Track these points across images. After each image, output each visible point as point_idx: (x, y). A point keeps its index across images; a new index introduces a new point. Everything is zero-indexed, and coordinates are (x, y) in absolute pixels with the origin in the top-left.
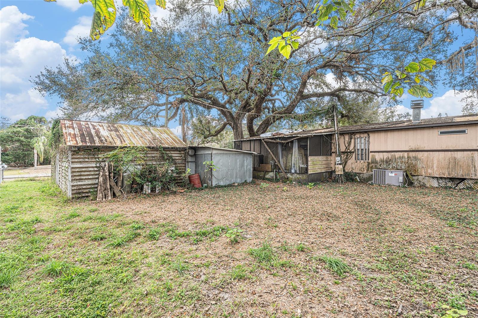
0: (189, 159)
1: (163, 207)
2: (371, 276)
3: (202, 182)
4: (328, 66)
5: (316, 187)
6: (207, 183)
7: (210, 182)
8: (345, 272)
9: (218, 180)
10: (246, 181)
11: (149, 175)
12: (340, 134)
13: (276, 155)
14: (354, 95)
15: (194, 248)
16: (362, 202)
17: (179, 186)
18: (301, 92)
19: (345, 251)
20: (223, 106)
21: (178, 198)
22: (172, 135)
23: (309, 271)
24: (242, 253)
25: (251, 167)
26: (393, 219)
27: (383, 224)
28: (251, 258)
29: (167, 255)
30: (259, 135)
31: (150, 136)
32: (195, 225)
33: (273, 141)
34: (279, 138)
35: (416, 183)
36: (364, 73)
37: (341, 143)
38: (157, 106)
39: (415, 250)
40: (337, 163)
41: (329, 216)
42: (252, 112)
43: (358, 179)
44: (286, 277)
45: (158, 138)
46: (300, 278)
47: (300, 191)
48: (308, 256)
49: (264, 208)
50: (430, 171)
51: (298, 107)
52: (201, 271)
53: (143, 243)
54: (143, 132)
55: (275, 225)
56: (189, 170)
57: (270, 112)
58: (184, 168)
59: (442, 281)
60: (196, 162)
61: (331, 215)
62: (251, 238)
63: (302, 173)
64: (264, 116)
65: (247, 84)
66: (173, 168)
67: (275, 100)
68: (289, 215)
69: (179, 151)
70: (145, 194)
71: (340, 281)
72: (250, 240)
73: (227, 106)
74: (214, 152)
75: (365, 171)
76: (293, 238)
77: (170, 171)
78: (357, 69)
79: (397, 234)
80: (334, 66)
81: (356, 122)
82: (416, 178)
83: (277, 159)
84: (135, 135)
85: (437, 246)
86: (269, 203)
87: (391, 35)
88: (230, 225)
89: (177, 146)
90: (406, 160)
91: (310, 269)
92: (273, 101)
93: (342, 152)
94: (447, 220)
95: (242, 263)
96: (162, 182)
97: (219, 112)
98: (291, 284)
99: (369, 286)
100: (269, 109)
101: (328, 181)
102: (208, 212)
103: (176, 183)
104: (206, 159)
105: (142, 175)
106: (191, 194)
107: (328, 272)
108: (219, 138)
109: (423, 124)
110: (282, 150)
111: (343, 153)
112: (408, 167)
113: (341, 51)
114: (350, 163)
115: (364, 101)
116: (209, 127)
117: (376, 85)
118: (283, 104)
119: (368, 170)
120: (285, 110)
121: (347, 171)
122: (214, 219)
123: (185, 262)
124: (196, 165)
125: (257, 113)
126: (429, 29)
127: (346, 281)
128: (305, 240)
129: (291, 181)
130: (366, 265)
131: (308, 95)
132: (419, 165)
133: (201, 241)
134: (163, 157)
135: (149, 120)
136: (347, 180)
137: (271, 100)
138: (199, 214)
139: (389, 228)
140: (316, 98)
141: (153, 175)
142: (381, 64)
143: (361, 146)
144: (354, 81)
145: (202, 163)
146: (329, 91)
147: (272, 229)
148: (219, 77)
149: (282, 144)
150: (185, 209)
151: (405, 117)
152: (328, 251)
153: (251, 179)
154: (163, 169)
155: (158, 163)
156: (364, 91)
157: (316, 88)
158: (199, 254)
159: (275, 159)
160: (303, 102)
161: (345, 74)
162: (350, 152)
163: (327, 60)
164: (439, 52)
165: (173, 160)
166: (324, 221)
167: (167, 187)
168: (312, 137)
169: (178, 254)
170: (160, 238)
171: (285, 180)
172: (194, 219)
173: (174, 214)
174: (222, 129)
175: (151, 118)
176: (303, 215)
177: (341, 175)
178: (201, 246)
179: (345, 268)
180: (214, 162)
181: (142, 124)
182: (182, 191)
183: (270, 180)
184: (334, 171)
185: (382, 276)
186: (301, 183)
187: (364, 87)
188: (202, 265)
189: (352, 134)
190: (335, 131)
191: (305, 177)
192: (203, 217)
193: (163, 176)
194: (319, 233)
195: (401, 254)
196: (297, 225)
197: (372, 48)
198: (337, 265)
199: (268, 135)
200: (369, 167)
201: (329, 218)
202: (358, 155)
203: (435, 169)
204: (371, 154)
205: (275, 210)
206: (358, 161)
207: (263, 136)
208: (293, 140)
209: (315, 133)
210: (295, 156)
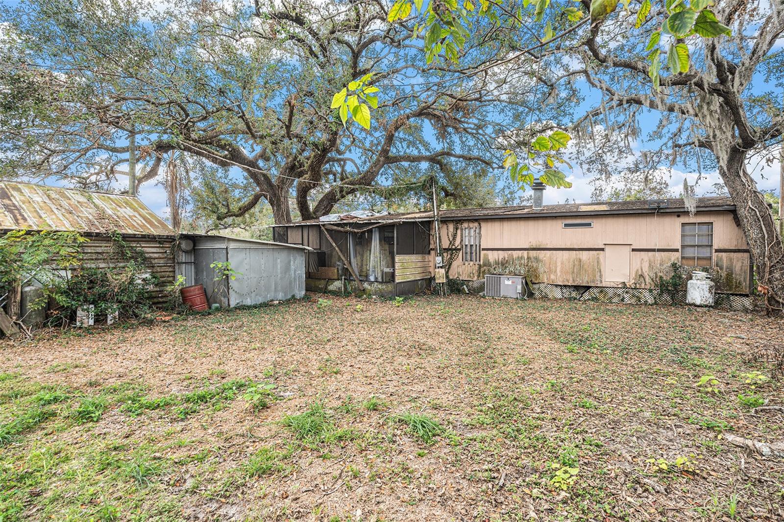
0: (183, 258)
1: (119, 352)
2: (470, 436)
3: (209, 299)
4: (425, 114)
5: (406, 303)
6: (220, 303)
7: (224, 300)
8: (434, 435)
9: (241, 295)
10: (293, 296)
11: (89, 288)
12: (441, 221)
13: (346, 252)
14: (462, 164)
15: (179, 429)
16: (469, 324)
17: (160, 308)
18: (385, 152)
19: (438, 402)
20: (253, 164)
21: (157, 333)
22: (144, 212)
23: (382, 442)
24: (273, 426)
25: (302, 272)
26: (505, 346)
27: (492, 355)
28: (286, 433)
29: (115, 449)
30: (317, 218)
31: (91, 211)
32: (185, 383)
33: (340, 228)
34: (350, 224)
35: (537, 293)
36: (474, 131)
37: (443, 236)
38: (111, 151)
39: (528, 389)
40: (437, 265)
41: (420, 349)
42: (305, 179)
43: (466, 290)
44: (344, 457)
45: (110, 215)
46: (366, 456)
47: (383, 310)
48: (383, 416)
49: (320, 342)
50: (552, 277)
51: (382, 175)
52: (187, 471)
53: (62, 430)
54: (73, 202)
55: (335, 370)
56: (180, 279)
57: (338, 180)
58: (171, 274)
59: (555, 429)
60: (196, 264)
61: (424, 347)
62: (292, 397)
63: (386, 282)
64: (327, 186)
65: (288, 127)
66: (148, 276)
67: (345, 160)
68: (360, 351)
69: (160, 243)
70: (80, 328)
71: (426, 451)
72: (289, 400)
73: (261, 163)
74: (232, 245)
75: (476, 278)
76: (362, 389)
77: (139, 281)
78: (466, 125)
79: (508, 369)
80: (434, 116)
81: (465, 205)
82: (536, 286)
83: (347, 260)
84: (53, 207)
85: (553, 381)
86: (331, 332)
87: (508, 80)
88: (256, 376)
89: (154, 232)
90: (526, 261)
91: (383, 438)
92: (342, 162)
93: (444, 249)
94: (568, 343)
95: (268, 446)
96: (120, 302)
97: (246, 174)
98: (350, 470)
99: (465, 452)
100: (335, 175)
101: (425, 294)
102: (215, 356)
103: (154, 303)
104: (216, 257)
105: (72, 290)
106: (184, 323)
107: (410, 440)
108: (248, 220)
109: (545, 211)
110: (355, 245)
111: (447, 250)
112: (528, 271)
113: (443, 94)
114: (456, 266)
115: (475, 174)
116: (226, 200)
117: (490, 152)
118: (358, 169)
119: (479, 276)
120: (362, 178)
121: (451, 277)
122: (226, 368)
123: (155, 458)
124: (196, 268)
125: (313, 180)
126: (554, 80)
127: (434, 450)
128: (381, 391)
129: (370, 295)
130: (464, 419)
131: (396, 157)
132: (541, 270)
133: (195, 412)
134: (123, 254)
135: (93, 178)
136: (452, 291)
137: (339, 160)
138: (198, 362)
139: (500, 360)
140: (409, 163)
141: (97, 289)
142: (497, 121)
143: (469, 241)
144: (463, 142)
145: (208, 265)
146: (428, 154)
147: (331, 377)
148: (236, 109)
149: (354, 234)
150: (169, 353)
151: (528, 200)
152: (413, 404)
153: (303, 292)
154: (124, 278)
155: (111, 265)
156: (474, 159)
157: (408, 147)
158: (186, 438)
159: (343, 259)
160: (389, 167)
161: (450, 130)
162: (456, 249)
163: (424, 105)
164: (565, 115)
165: (145, 259)
166: (414, 356)
167: (133, 312)
168: (400, 224)
169: (141, 444)
170: (105, 416)
171: (360, 293)
172: (185, 371)
173: (143, 365)
174: (253, 204)
175: (97, 174)
176: (382, 350)
177: (443, 283)
178: (193, 422)
179: (434, 429)
180: (233, 263)
181: (78, 185)
182: (167, 319)
183: (336, 294)
184: (434, 278)
185: (484, 433)
186: (385, 297)
187: (475, 153)
188: (190, 459)
189: (458, 221)
190: (434, 217)
191: (390, 287)
192: (205, 367)
193: (122, 291)
194: (404, 377)
195: (511, 398)
196: (371, 366)
197: (485, 95)
198: (424, 427)
199: (332, 218)
200: (480, 273)
201: (421, 352)
202: (466, 253)
203: (559, 274)
204: (483, 253)
205: (338, 344)
206: (467, 263)
207: (324, 219)
208: (372, 229)
209: (407, 218)
210: (374, 254)
